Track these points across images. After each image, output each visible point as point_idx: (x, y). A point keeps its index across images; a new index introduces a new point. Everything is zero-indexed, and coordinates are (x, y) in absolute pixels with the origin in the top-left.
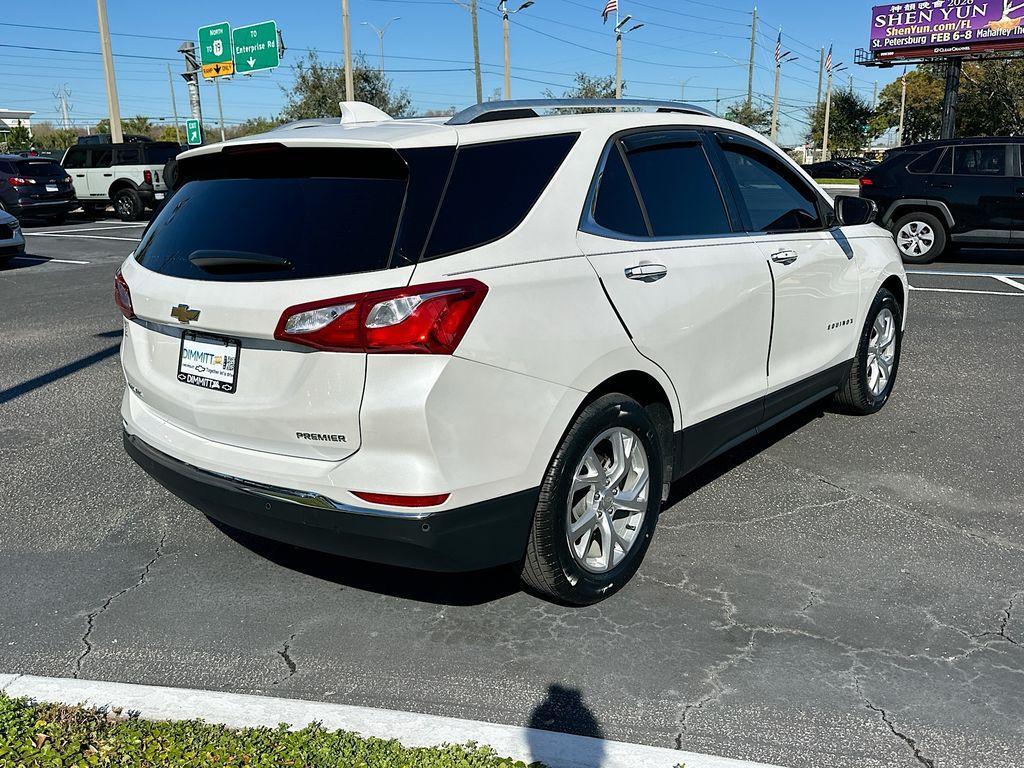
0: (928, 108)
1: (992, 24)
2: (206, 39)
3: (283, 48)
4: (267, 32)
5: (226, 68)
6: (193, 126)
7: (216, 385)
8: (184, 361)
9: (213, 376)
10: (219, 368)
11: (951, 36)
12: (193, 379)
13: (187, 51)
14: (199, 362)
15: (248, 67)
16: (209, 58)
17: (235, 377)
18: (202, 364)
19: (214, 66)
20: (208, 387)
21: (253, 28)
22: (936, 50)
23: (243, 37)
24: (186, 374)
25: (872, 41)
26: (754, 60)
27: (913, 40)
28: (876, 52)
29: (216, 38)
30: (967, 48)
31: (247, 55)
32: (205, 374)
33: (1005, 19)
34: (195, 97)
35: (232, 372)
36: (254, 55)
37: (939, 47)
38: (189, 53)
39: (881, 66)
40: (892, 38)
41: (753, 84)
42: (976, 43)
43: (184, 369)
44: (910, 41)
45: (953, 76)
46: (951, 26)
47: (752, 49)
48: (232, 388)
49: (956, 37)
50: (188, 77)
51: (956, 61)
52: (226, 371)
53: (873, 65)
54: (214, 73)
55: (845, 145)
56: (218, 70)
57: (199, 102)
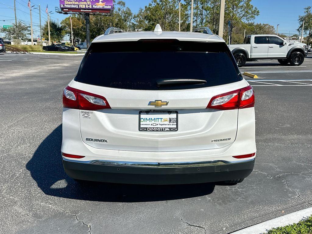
0: (78, 29)
1: (97, 4)
7: (167, 129)
8: (141, 123)
9: (164, 126)
10: (166, 123)
11: (85, 6)
12: (151, 129)
14: (153, 122)
17: (177, 125)
18: (155, 123)
20: (163, 131)
22: (81, 10)
24: (146, 128)
25: (60, 5)
26: (16, 7)
27: (74, 6)
28: (62, 9)
30: (91, 11)
32: (158, 126)
33: (100, 3)
35: (175, 124)
37: (82, 9)
39: (64, 14)
40: (67, 5)
41: (16, 15)
42: (93, 9)
43: (142, 126)
44: (73, 6)
45: (88, 19)
46: (85, 3)
47: (15, 3)
48: (176, 129)
49: (87, 7)
51: (87, 14)
52: (171, 124)
53: (62, 13)
55: (55, 40)
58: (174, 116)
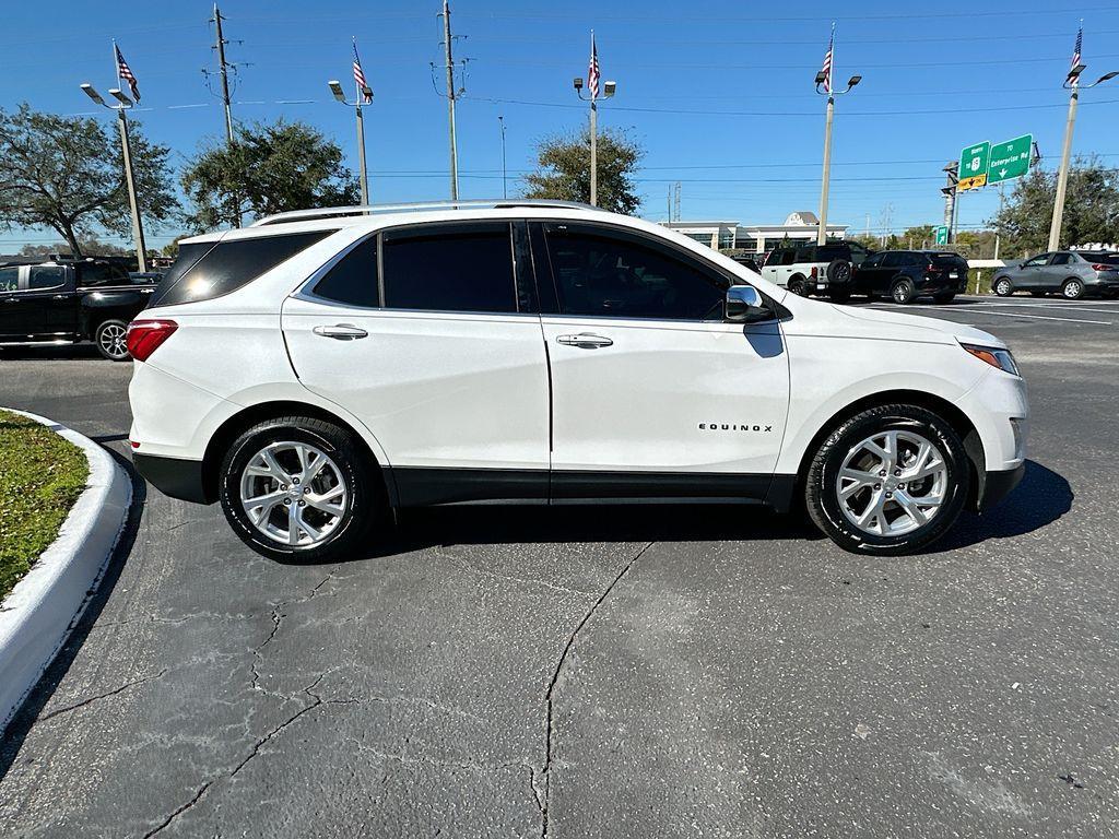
2: (968, 157)
3: (1038, 157)
4: (1022, 144)
5: (979, 181)
6: (943, 231)
13: (950, 170)
15: (999, 178)
16: (968, 173)
19: (969, 180)
21: (1009, 144)
23: (1000, 152)
29: (976, 155)
31: (999, 168)
34: (950, 207)
36: (1007, 167)
38: (952, 171)
50: (946, 191)
54: (968, 186)
56: (971, 183)
57: (952, 211)
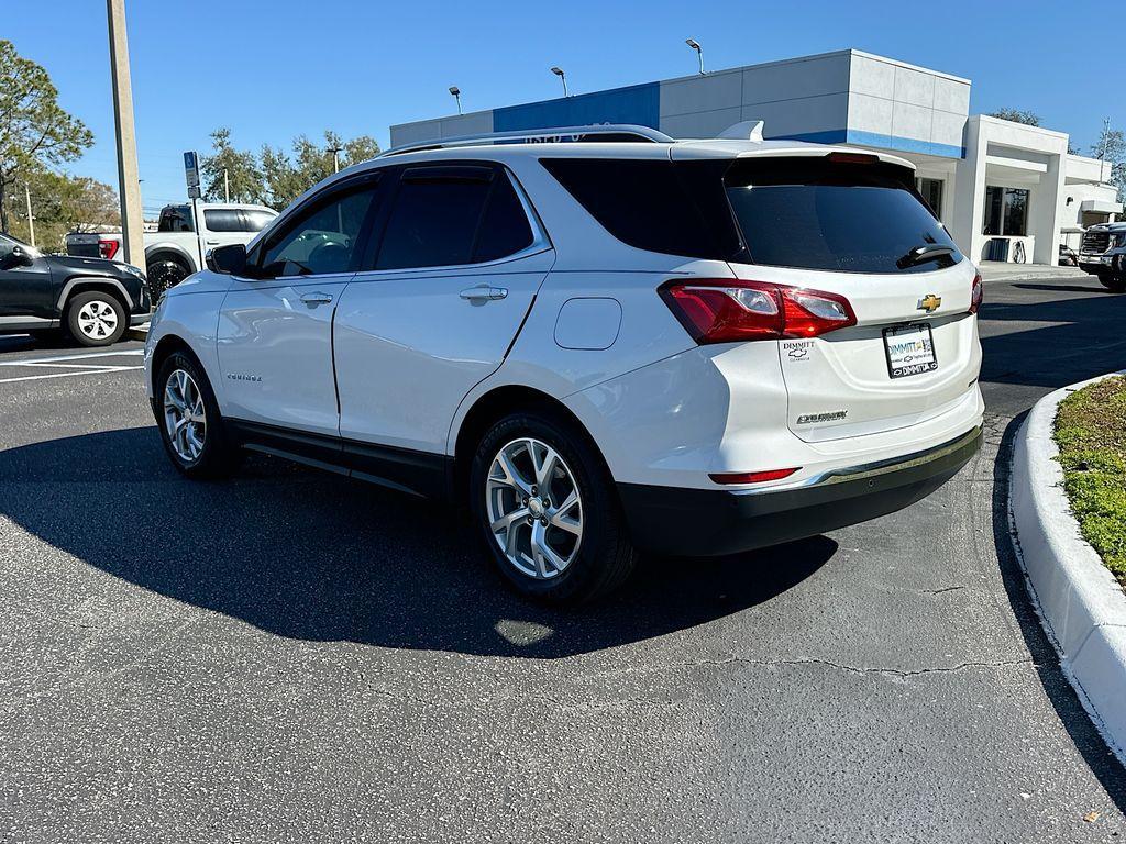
7: (927, 367)
8: (893, 358)
9: (920, 361)
10: (921, 352)
12: (908, 372)
14: (905, 354)
17: (934, 355)
18: (909, 354)
20: (923, 372)
24: (901, 369)
32: (914, 362)
35: (931, 352)
48: (932, 366)
52: (927, 353)
58: (925, 333)
